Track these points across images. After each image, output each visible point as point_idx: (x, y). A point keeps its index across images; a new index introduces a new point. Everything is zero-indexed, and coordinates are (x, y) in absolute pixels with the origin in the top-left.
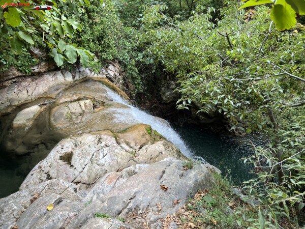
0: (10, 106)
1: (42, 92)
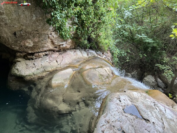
0: (45, 71)
1: (68, 63)
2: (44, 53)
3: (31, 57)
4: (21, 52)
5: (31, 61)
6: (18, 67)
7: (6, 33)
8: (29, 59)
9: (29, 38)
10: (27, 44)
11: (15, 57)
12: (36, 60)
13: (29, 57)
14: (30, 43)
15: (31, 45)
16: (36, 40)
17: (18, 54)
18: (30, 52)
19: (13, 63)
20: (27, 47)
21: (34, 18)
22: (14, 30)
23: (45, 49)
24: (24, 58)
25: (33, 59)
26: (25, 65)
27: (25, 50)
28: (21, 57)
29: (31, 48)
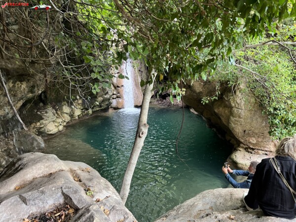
2: (263, 152)
3: (251, 151)
4: (244, 144)
5: (250, 154)
6: (237, 155)
7: (239, 130)
8: (249, 152)
9: (254, 137)
10: (251, 141)
11: (239, 146)
12: (254, 155)
13: (249, 150)
14: (253, 140)
15: (255, 142)
16: (260, 140)
17: (242, 145)
18: (251, 147)
19: (236, 150)
20: (250, 143)
21: (264, 124)
22: (245, 129)
23: (267, 149)
24: (245, 150)
25: (251, 153)
26: (242, 155)
27: (248, 144)
28: (243, 148)
29: (253, 144)
